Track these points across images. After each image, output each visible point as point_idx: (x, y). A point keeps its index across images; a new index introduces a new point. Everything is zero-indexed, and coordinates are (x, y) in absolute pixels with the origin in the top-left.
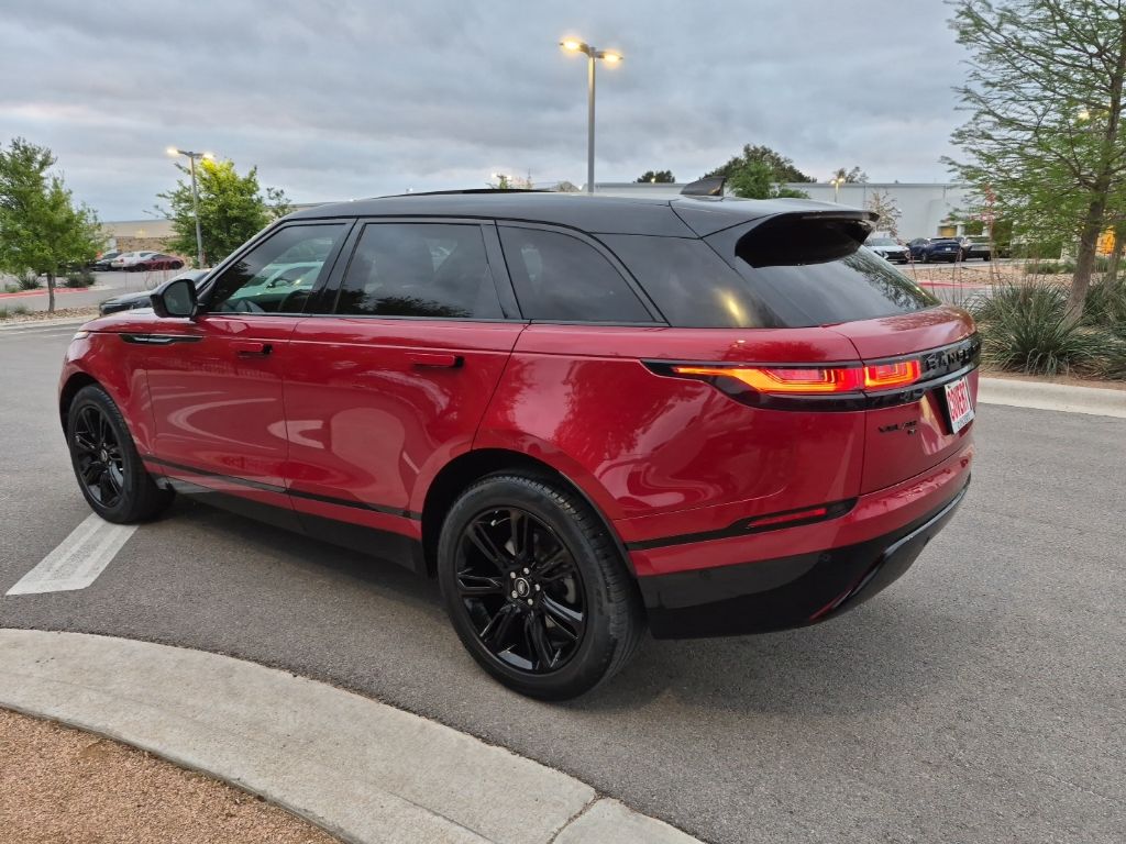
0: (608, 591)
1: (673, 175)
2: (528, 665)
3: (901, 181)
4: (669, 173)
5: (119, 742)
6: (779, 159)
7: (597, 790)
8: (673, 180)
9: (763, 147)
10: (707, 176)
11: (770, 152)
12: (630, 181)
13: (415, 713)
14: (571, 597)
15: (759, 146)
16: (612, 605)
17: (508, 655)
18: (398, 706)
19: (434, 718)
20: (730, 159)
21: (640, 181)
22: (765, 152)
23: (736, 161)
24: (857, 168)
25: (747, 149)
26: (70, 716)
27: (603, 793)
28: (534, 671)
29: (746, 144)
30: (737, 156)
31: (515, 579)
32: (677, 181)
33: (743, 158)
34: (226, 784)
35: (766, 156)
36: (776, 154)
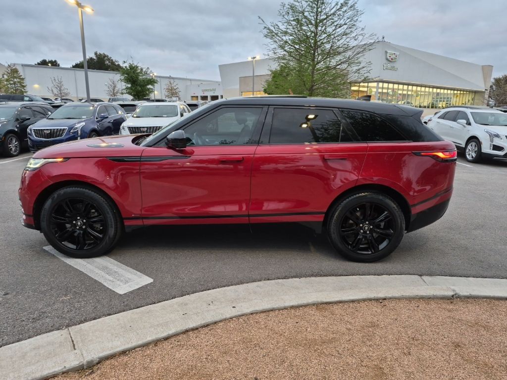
1: (58, 63)
4: (55, 61)
5: (322, 304)
6: (112, 60)
8: (59, 65)
11: (108, 56)
14: (382, 227)
15: (102, 53)
21: (39, 64)
22: (105, 56)
23: (92, 59)
25: (96, 54)
27: (420, 275)
28: (372, 253)
29: (95, 51)
30: (91, 56)
31: (363, 226)
32: (62, 66)
33: (95, 58)
34: (370, 300)
35: (106, 58)
36: (111, 58)
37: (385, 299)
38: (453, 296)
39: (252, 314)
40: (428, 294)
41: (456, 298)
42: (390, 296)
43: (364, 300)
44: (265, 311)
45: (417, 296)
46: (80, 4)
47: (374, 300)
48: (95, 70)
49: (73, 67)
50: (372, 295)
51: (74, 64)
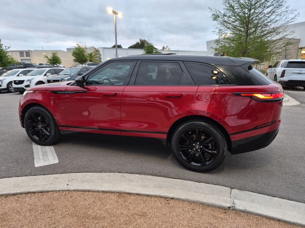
0: (224, 145)
1: (122, 46)
2: (200, 165)
3: (179, 50)
4: (120, 45)
5: (125, 193)
6: (148, 43)
7: (231, 188)
8: (122, 47)
9: (144, 40)
10: (130, 46)
11: (146, 41)
12: (110, 47)
13: (177, 179)
14: (210, 148)
16: (225, 148)
17: (193, 163)
18: (171, 178)
19: (182, 179)
20: (136, 42)
21: (113, 47)
22: (145, 41)
23: (138, 43)
24: (167, 46)
25: (140, 40)
26: (107, 190)
27: (232, 188)
28: (201, 166)
29: (140, 38)
30: (138, 42)
31: (195, 145)
32: (123, 48)
33: (140, 42)
34: (161, 197)
35: (145, 42)
36: (148, 42)
37: (173, 199)
38: (229, 208)
39: (74, 191)
40: (208, 202)
41: (232, 210)
42: (177, 197)
43: (156, 196)
44: (84, 191)
45: (199, 201)
46: (115, 12)
47: (164, 198)
48: (139, 49)
49: (129, 48)
50: (163, 194)
51: (129, 47)
